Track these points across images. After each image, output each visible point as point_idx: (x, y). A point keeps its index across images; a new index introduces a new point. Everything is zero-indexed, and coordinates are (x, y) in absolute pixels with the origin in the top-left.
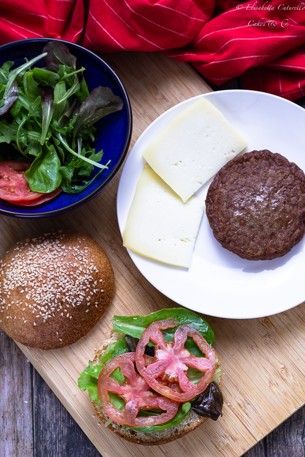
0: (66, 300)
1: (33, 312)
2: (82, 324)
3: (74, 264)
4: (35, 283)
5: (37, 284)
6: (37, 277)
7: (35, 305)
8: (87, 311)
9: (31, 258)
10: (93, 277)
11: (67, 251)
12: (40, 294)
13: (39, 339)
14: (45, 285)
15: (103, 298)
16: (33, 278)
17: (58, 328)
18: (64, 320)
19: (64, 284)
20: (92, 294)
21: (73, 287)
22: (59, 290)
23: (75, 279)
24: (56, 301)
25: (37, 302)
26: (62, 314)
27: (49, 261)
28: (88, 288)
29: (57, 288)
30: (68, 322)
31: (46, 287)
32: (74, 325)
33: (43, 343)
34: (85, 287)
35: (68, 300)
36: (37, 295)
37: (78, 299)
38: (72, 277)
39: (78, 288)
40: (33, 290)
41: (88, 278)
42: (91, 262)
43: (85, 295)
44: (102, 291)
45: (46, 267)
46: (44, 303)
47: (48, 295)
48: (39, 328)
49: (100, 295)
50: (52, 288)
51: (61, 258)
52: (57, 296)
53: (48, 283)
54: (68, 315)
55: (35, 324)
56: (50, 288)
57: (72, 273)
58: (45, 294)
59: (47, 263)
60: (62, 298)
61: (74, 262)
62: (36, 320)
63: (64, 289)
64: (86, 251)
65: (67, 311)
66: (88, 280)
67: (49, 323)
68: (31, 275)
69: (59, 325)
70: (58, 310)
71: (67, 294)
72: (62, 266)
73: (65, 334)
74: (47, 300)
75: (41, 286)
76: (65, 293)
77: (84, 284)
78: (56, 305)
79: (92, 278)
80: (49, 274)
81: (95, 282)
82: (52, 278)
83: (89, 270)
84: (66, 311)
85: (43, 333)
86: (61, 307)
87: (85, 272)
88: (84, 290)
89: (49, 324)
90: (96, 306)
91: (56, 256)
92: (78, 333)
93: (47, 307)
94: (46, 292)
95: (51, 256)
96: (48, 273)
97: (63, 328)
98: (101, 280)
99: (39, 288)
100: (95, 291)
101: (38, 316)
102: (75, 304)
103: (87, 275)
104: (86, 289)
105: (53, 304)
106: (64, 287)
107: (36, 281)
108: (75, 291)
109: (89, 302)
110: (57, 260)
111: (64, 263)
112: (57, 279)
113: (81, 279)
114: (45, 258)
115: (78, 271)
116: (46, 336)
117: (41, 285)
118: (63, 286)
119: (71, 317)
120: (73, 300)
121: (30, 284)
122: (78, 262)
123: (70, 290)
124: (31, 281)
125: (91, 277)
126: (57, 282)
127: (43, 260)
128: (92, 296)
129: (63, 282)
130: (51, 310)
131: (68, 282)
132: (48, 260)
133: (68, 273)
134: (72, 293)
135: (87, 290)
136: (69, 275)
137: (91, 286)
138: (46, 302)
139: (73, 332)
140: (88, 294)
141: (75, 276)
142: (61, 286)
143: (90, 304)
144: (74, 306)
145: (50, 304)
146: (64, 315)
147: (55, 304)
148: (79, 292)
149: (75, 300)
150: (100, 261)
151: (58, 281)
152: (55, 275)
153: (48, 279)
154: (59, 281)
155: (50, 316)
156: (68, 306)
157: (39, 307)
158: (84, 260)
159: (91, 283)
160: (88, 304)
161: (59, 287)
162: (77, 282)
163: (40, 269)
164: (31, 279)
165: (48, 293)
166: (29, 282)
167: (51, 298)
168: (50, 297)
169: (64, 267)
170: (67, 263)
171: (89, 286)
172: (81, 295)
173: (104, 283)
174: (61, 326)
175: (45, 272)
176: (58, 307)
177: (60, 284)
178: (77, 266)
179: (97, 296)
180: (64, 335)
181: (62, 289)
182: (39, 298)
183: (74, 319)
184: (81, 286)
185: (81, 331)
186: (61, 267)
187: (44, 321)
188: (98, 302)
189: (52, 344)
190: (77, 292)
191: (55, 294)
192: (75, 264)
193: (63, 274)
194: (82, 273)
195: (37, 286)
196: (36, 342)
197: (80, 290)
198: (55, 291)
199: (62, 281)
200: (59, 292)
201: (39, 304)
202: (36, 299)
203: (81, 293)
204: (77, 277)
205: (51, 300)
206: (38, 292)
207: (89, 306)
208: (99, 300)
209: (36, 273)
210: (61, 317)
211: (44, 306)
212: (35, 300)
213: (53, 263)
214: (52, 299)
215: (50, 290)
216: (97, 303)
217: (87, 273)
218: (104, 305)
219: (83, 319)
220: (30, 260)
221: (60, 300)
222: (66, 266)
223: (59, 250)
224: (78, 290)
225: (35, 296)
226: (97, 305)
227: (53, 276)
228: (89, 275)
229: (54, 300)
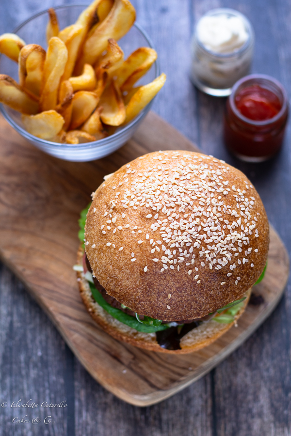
0: (205, 254)
1: (153, 251)
2: (207, 298)
3: (233, 211)
4: (172, 212)
5: (174, 215)
6: (178, 206)
7: (160, 242)
8: (223, 283)
9: (178, 177)
10: (250, 240)
11: (229, 190)
12: (173, 230)
13: (139, 294)
14: (185, 221)
15: (248, 276)
16: (172, 205)
17: (174, 289)
18: (188, 282)
19: (211, 231)
20: (240, 263)
21: (222, 241)
22: (201, 237)
23: (227, 232)
24: (191, 250)
25: (164, 239)
26: (190, 272)
27: (201, 192)
28: (238, 252)
29: (199, 233)
30: (191, 287)
31: (185, 224)
32: (197, 296)
33: (141, 301)
34: (234, 249)
35: (207, 256)
36: (168, 230)
37: (219, 260)
38: (224, 227)
39: (227, 246)
40: (166, 221)
41: (244, 238)
42: (254, 220)
43: (230, 260)
44: (252, 265)
45: (195, 198)
46: (173, 246)
47: (184, 237)
48: (148, 277)
49: (247, 269)
50: (193, 229)
51: (219, 195)
52: (196, 244)
53: (190, 220)
54: (196, 277)
55: (146, 269)
56: (189, 228)
57: (226, 221)
58: (180, 233)
59: (199, 193)
60: (201, 250)
61: (234, 209)
62: (151, 264)
63: (208, 238)
64: (252, 202)
65: (199, 270)
66: (243, 241)
67: (166, 277)
68: (171, 199)
69: (177, 286)
70: (188, 264)
71: (209, 247)
72: (217, 206)
73: (179, 302)
74: (179, 244)
75: (178, 220)
76: (206, 244)
77: (236, 245)
78: (189, 255)
79: (249, 242)
80: (196, 209)
81: (250, 249)
82: (198, 217)
83: (249, 229)
84: (197, 269)
85: (150, 287)
86: (193, 261)
87: (242, 228)
88: (233, 253)
89: (165, 279)
90: (236, 282)
91: (213, 190)
92: (195, 309)
93: (174, 252)
94: (183, 231)
95: (206, 187)
96: (195, 207)
97: (181, 292)
98: (256, 250)
99: (176, 222)
100: (244, 260)
101: (156, 260)
102: (214, 266)
103: (244, 234)
104: (235, 252)
105: (186, 251)
106: (209, 236)
107: (174, 210)
108: (221, 247)
109: (231, 272)
110: (212, 195)
111: (221, 203)
112: (205, 220)
113: (234, 236)
114: (197, 186)
115: (234, 223)
116: (151, 292)
117: (179, 218)
118: (209, 233)
119: (199, 282)
120: (212, 259)
121: (164, 210)
122: (238, 210)
123: (216, 244)
124: (167, 208)
125: (247, 239)
126: (202, 224)
127: (194, 187)
128: (238, 266)
129: (211, 228)
130: (178, 260)
131: (217, 231)
132: (201, 189)
133: (221, 219)
134: (216, 249)
135: (236, 255)
136: (222, 223)
137: (243, 252)
138: (177, 245)
139: (190, 304)
140: (234, 260)
141: (229, 227)
142: (206, 232)
143: (231, 276)
144: (211, 268)
145: (181, 250)
146: (191, 274)
147: (188, 253)
148: (225, 253)
149: (215, 260)
150: (264, 225)
151: (204, 223)
152: (204, 213)
153: (193, 216)
154: (207, 224)
155: (172, 267)
156: (203, 264)
157: (164, 248)
158: (247, 213)
159: (245, 247)
160: (229, 274)
161: (201, 232)
162: (229, 238)
163: (187, 197)
164: (168, 205)
165: (185, 233)
166: (165, 208)
167: (186, 243)
168: (186, 241)
169: (219, 209)
170: (224, 206)
171: (240, 250)
172: (225, 257)
173: (258, 256)
174: (179, 287)
175: (192, 203)
176: (189, 259)
177: (205, 229)
178: (237, 216)
179: (243, 269)
180: (176, 303)
181: (205, 238)
182: (169, 236)
183: (201, 287)
184: (232, 245)
185: (200, 308)
186: (215, 208)
187: (162, 270)
188: (242, 278)
189: (152, 308)
190: (223, 251)
191: (194, 240)
192: (234, 213)
193: (216, 218)
194: (238, 229)
195: (174, 218)
196: (132, 295)
197: (227, 249)
198: (195, 235)
199: (210, 226)
200: (200, 240)
201: (166, 244)
202: (165, 235)
203: (227, 255)
204: (231, 231)
205: (185, 245)
206: (171, 226)
207: (228, 278)
208: (243, 275)
209: (179, 200)
210: (186, 275)
211: (172, 249)
212: (163, 236)
213: (206, 197)
214: (188, 245)
215: (190, 231)
216: (239, 278)
217: (246, 231)
218: (245, 286)
219: (212, 292)
220: (176, 179)
221: (196, 250)
222: (222, 209)
223: (220, 184)
224: (225, 249)
225: (164, 231)
226: (239, 281)
227: (200, 214)
228: (246, 236)
229: (189, 247)
